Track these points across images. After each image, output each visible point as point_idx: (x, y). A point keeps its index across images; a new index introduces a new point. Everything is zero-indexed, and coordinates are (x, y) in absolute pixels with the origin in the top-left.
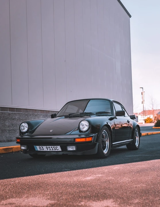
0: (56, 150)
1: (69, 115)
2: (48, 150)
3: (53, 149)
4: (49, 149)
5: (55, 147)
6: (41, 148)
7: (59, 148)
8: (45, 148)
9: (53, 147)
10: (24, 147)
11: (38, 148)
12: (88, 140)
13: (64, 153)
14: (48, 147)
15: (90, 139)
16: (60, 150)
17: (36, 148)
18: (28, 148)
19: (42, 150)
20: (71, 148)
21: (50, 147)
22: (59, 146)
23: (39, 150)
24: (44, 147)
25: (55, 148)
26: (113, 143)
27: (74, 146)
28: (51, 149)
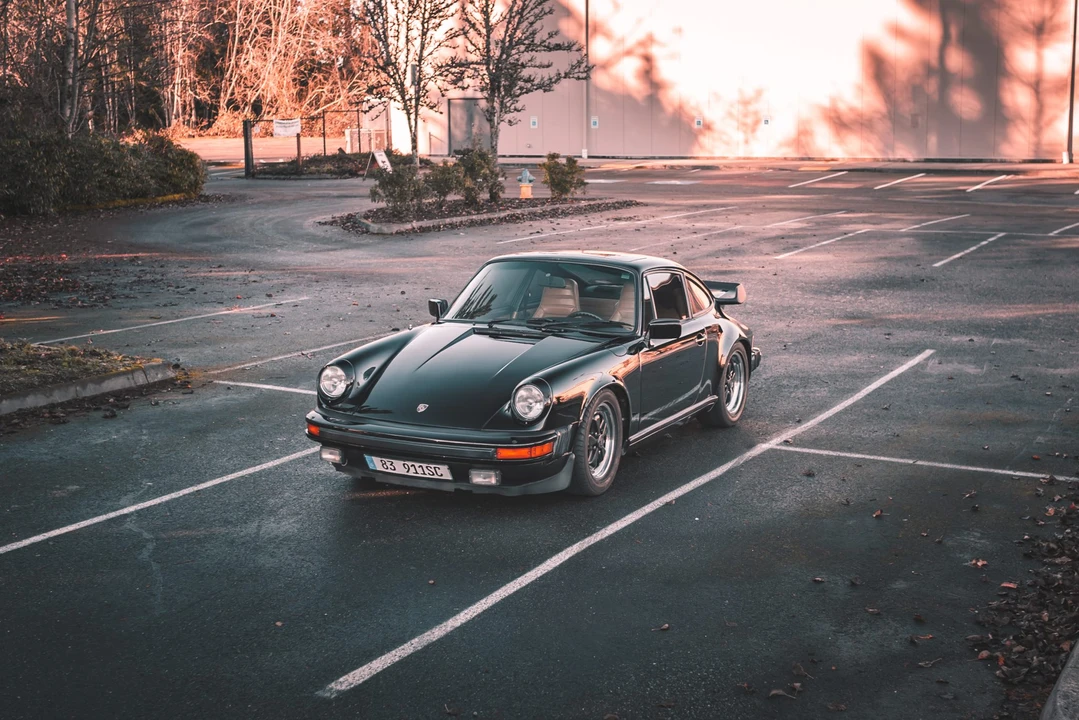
0: (436, 477)
2: (411, 473)
3: (427, 471)
4: (412, 469)
5: (433, 466)
6: (388, 464)
7: (444, 472)
8: (399, 467)
9: (424, 465)
10: (331, 454)
11: (376, 463)
12: (539, 452)
13: (463, 488)
14: (410, 464)
15: (546, 450)
16: (448, 476)
17: (372, 461)
18: (343, 459)
19: (389, 471)
20: (482, 478)
21: (417, 465)
22: (446, 467)
23: (379, 468)
24: (398, 464)
25: (433, 470)
26: (632, 438)
27: (492, 473)
28: (420, 470)
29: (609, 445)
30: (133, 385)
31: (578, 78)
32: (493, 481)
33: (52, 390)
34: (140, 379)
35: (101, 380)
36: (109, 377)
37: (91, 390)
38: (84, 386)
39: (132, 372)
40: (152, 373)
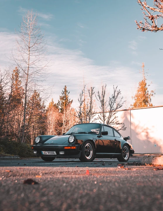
0: (54, 154)
1: (71, 133)
2: (49, 154)
5: (53, 152)
10: (35, 152)
11: (44, 153)
12: (72, 148)
13: (58, 156)
15: (75, 148)
16: (56, 154)
18: (37, 152)
20: (62, 153)
21: (50, 152)
22: (55, 152)
24: (47, 152)
26: (97, 153)
27: (63, 152)
28: (51, 153)
29: (91, 152)
31: (123, 130)
32: (63, 154)
34: (12, 157)
35: (4, 156)
36: (6, 156)
37: (2, 157)
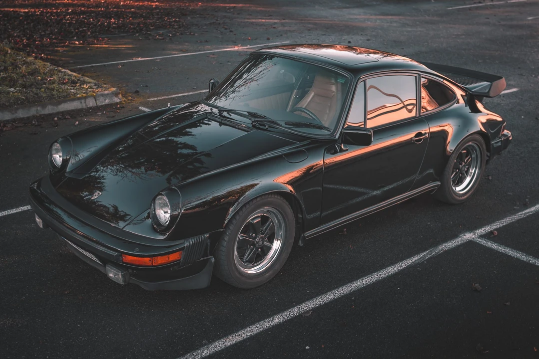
0: (94, 260)
7: (96, 258)
16: (99, 262)
20: (113, 275)
26: (309, 233)
27: (119, 273)
30: (84, 107)
32: (120, 281)
33: (17, 109)
34: (91, 103)
35: (59, 103)
36: (65, 102)
37: (49, 110)
38: (44, 106)
39: (85, 98)
40: (102, 99)
